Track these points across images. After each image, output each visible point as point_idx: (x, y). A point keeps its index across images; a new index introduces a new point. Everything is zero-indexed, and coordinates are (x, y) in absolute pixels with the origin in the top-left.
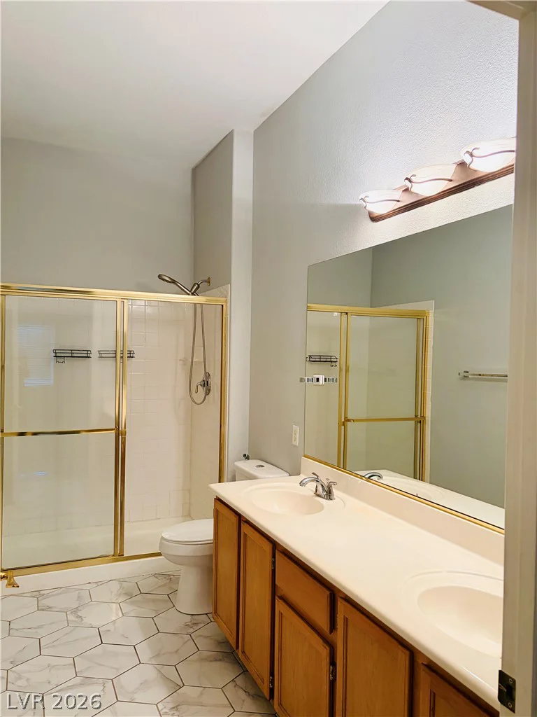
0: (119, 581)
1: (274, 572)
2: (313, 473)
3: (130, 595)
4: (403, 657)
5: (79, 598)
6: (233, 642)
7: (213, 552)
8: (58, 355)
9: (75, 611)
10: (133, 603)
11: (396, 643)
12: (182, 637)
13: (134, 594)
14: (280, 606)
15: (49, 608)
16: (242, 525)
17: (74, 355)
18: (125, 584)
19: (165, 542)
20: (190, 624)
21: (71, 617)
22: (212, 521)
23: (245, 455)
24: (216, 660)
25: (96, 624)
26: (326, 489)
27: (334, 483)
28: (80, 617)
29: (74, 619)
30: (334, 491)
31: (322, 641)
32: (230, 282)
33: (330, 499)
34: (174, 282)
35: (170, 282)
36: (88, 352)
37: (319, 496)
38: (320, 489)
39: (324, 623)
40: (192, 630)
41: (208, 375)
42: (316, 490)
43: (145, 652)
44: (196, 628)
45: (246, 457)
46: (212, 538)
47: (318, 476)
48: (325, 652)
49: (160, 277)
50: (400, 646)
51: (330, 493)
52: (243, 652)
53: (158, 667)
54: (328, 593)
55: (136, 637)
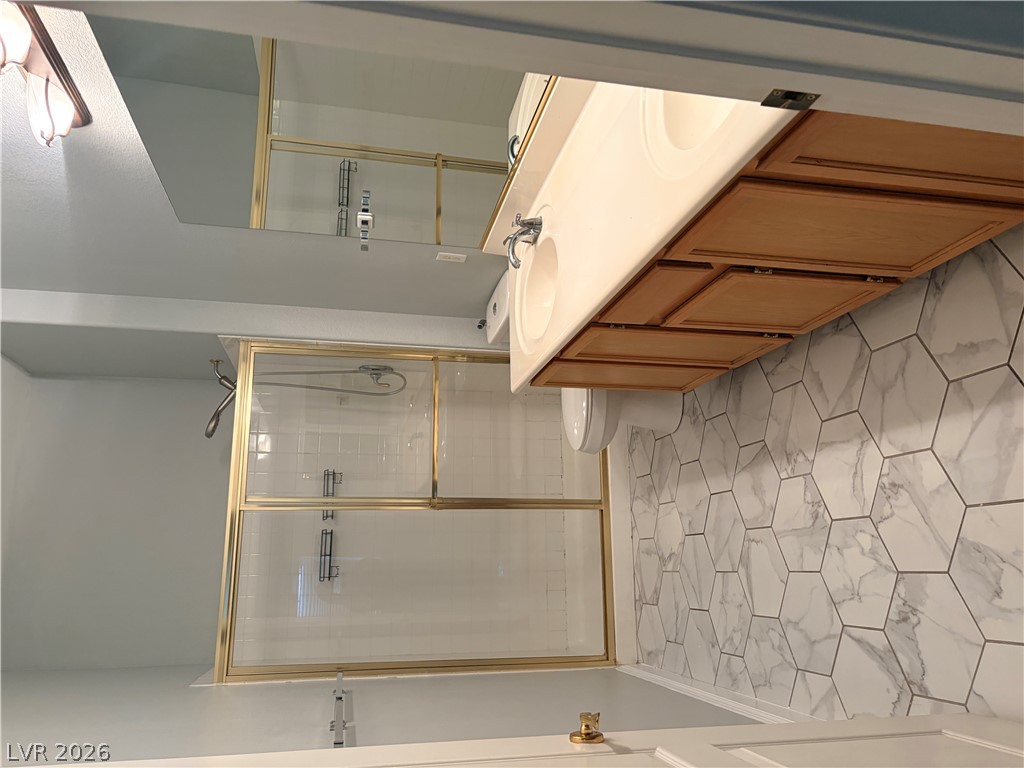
0: (632, 500)
1: (628, 326)
2: (504, 243)
3: (651, 489)
4: (746, 190)
5: (648, 553)
6: (718, 373)
7: (604, 391)
8: (327, 575)
9: (663, 560)
10: (661, 488)
11: (728, 196)
12: (708, 431)
13: (650, 485)
14: (675, 321)
15: (657, 592)
16: (566, 358)
17: (328, 553)
18: (638, 494)
19: (586, 447)
20: (693, 418)
21: (670, 567)
22: (563, 389)
23: (480, 327)
24: (740, 393)
25: (680, 536)
26: (526, 229)
27: (518, 217)
28: (670, 555)
29: (671, 563)
30: (530, 216)
31: (722, 281)
32: (216, 335)
33: (541, 224)
34: (217, 416)
35: (218, 420)
36: (325, 533)
37: (535, 240)
38: (525, 237)
39: (700, 276)
40: (701, 417)
41: (364, 369)
42: (526, 242)
43: (720, 483)
44: (699, 411)
45: (482, 324)
46: (585, 390)
47: (508, 238)
48: (736, 278)
49: (209, 435)
50: (732, 193)
51: (531, 224)
52: (732, 362)
53: (739, 469)
54: (657, 268)
55: (701, 490)
